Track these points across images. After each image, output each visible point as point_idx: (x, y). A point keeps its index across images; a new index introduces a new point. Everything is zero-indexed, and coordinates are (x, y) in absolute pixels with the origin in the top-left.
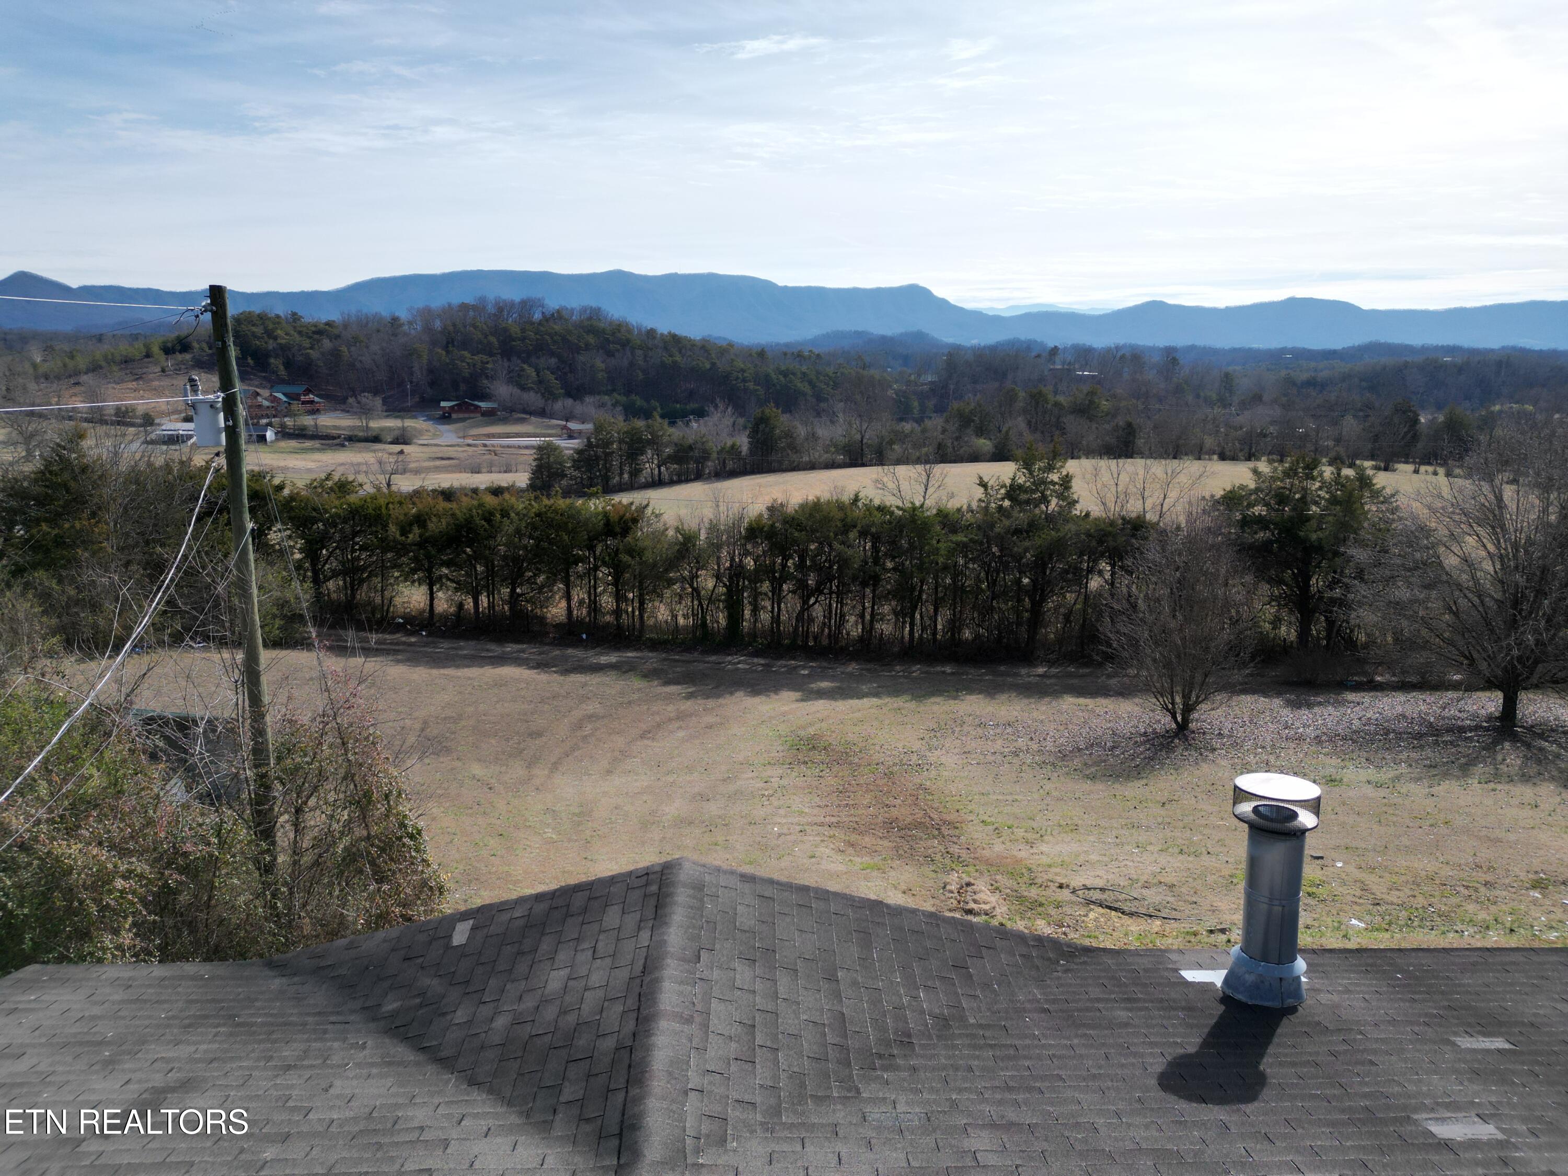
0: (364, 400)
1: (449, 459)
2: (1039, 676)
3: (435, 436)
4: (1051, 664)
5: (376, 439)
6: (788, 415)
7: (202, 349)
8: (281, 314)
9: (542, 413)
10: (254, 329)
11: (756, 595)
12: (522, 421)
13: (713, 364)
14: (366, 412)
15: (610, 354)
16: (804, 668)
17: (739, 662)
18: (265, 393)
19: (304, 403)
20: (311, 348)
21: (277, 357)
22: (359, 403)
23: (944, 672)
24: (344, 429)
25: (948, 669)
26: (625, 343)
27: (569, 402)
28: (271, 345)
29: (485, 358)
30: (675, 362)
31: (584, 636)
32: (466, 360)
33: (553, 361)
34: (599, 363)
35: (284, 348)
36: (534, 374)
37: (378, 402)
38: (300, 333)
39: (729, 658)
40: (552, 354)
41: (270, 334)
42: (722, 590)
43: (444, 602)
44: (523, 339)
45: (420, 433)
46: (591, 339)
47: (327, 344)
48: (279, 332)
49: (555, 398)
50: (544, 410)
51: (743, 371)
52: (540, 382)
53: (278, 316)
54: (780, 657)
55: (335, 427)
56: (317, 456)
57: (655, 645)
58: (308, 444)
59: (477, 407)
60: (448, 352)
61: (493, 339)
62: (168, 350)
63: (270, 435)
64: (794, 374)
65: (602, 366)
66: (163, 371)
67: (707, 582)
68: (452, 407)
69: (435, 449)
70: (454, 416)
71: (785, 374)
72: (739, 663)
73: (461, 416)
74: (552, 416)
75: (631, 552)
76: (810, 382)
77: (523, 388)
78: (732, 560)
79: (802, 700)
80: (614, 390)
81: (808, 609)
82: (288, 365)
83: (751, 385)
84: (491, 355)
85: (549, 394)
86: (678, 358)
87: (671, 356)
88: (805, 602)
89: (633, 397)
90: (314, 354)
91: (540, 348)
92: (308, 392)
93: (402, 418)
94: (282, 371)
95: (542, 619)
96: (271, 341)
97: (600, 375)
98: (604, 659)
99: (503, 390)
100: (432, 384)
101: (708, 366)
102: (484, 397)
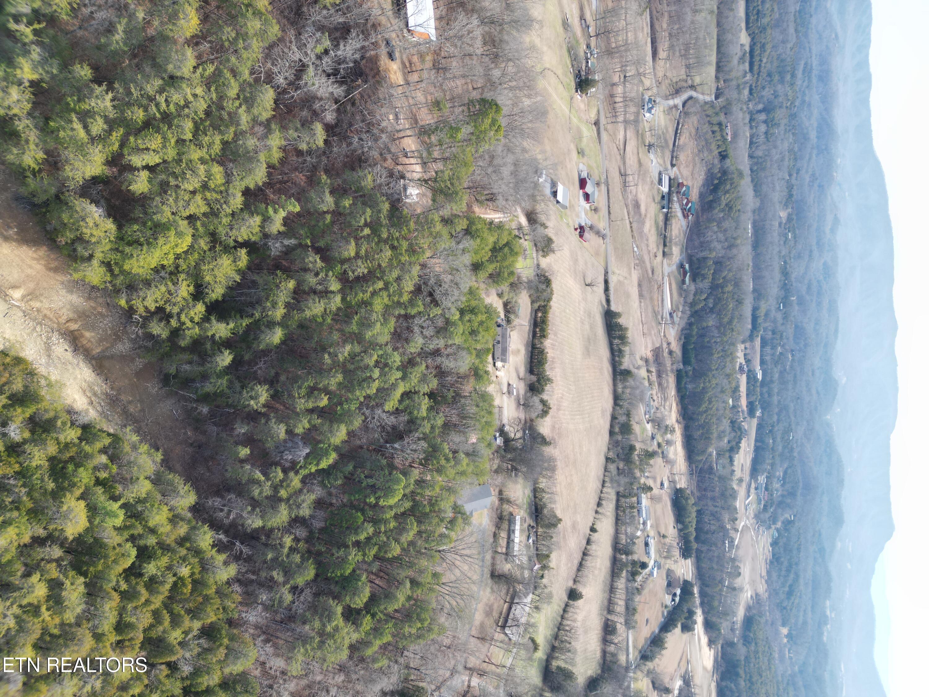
1: (653, 273)
3: (669, 265)
5: (665, 245)
9: (685, 302)
11: (537, 351)
12: (680, 295)
15: (717, 328)
16: (529, 354)
17: (530, 348)
20: (720, 209)
29: (710, 279)
31: (533, 333)
32: (708, 272)
33: (711, 305)
34: (712, 323)
35: (719, 199)
36: (703, 298)
40: (715, 305)
44: (723, 293)
45: (671, 259)
46: (726, 320)
47: (721, 215)
50: (687, 303)
51: (709, 382)
52: (699, 301)
56: (653, 231)
58: (661, 224)
59: (686, 278)
61: (721, 281)
63: (665, 210)
65: (710, 325)
68: (685, 268)
69: (660, 267)
70: (681, 269)
73: (681, 272)
76: (706, 412)
77: (695, 295)
82: (711, 201)
83: (702, 385)
85: (693, 305)
86: (716, 356)
88: (536, 356)
90: (716, 211)
91: (718, 300)
94: (707, 200)
96: (723, 193)
97: (706, 324)
98: (531, 335)
99: (693, 288)
100: (697, 260)
102: (694, 279)
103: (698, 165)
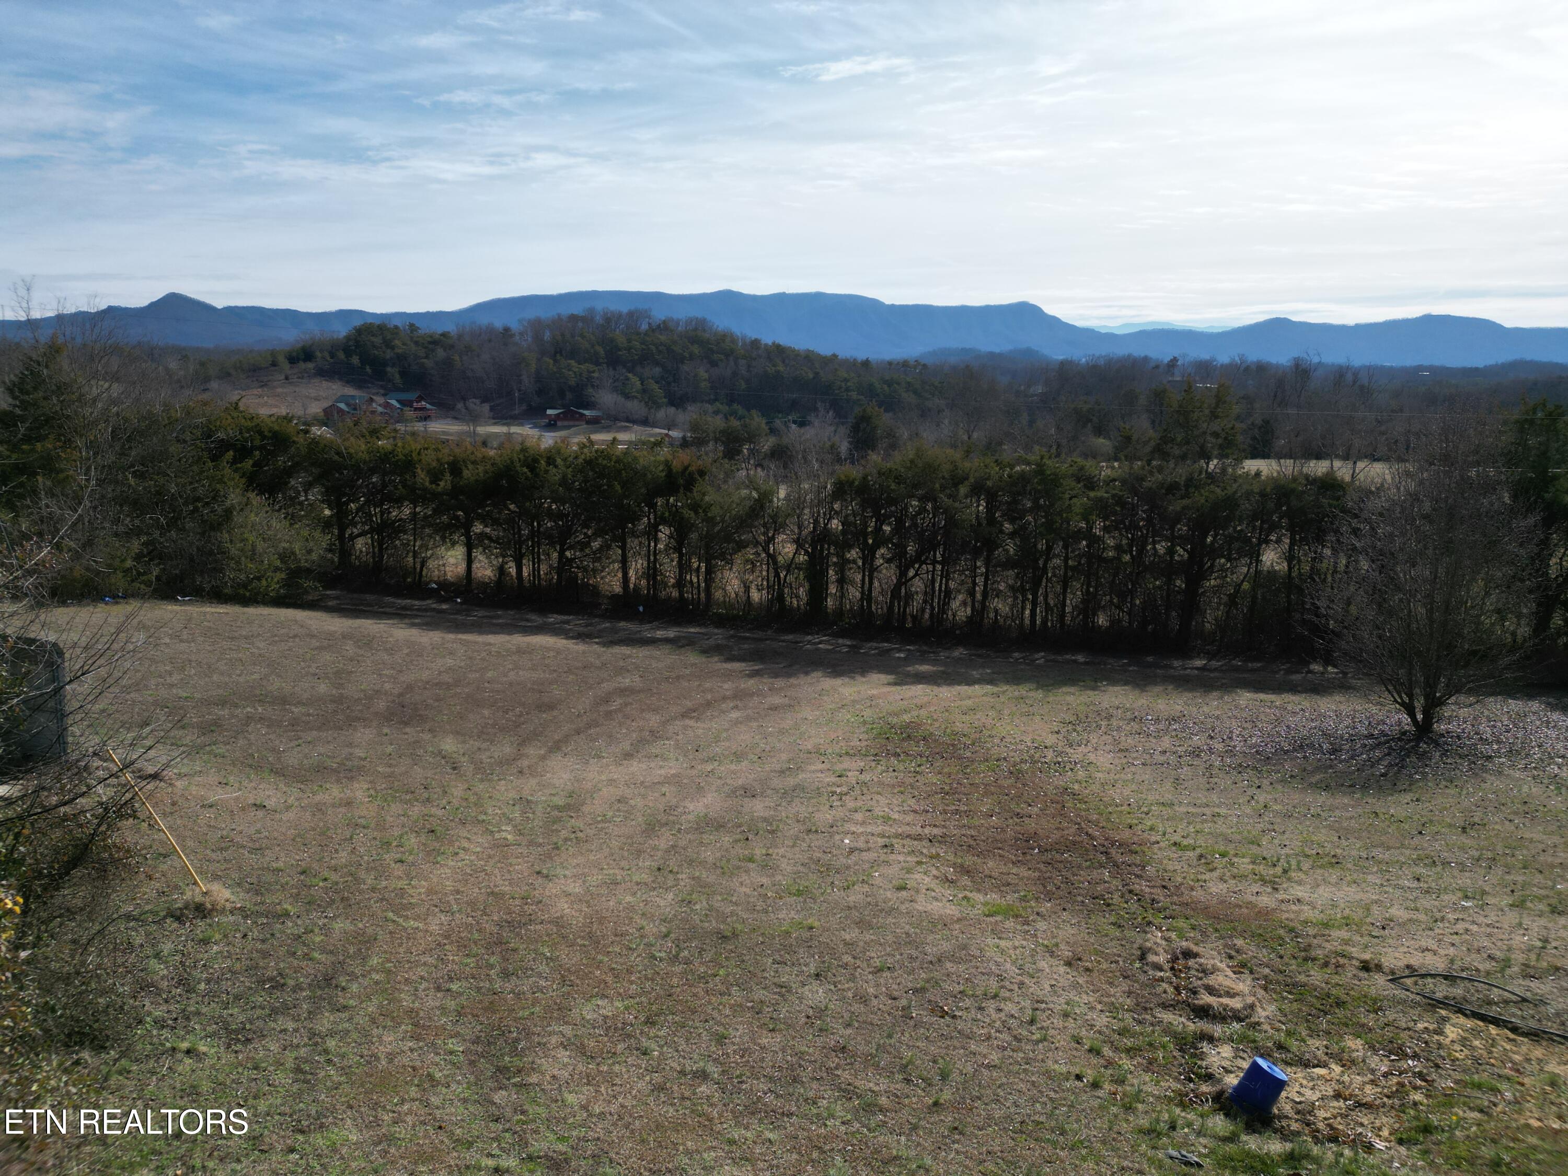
0: (471, 406)
2: (1197, 669)
4: (1211, 656)
6: (890, 414)
7: (324, 358)
8: (400, 325)
9: (644, 421)
10: (373, 339)
11: (842, 565)
12: (624, 429)
13: (817, 374)
14: (474, 419)
15: (714, 364)
16: (899, 651)
17: (823, 643)
18: (380, 400)
19: (416, 409)
20: (426, 357)
21: (393, 365)
22: (467, 408)
23: (1075, 661)
24: (451, 434)
25: (1080, 658)
26: (729, 353)
27: (672, 410)
28: (389, 354)
29: (591, 367)
30: (779, 371)
31: (641, 609)
32: (573, 370)
33: (657, 370)
34: (703, 373)
35: (400, 358)
36: (638, 383)
37: (486, 407)
38: (416, 343)
39: (809, 638)
40: (657, 364)
41: (388, 344)
42: (802, 558)
43: (484, 569)
44: (629, 349)
46: (696, 349)
47: (441, 353)
48: (397, 342)
49: (659, 407)
50: (647, 418)
51: (846, 380)
52: (644, 391)
53: (396, 327)
54: (870, 639)
55: (444, 433)
57: (721, 621)
59: (584, 415)
60: (555, 361)
61: (600, 350)
62: (293, 359)
64: (898, 384)
65: (706, 376)
66: (287, 378)
67: (786, 549)
68: (558, 415)
70: (559, 423)
71: (889, 383)
72: (820, 643)
73: (566, 423)
74: (654, 425)
75: (695, 507)
76: (915, 393)
77: (627, 396)
78: (816, 522)
79: (896, 684)
80: (716, 400)
81: (905, 583)
82: (403, 374)
83: (854, 395)
84: (597, 364)
85: (651, 402)
86: (781, 368)
87: (774, 366)
88: (903, 573)
89: (735, 406)
90: (429, 363)
91: (645, 358)
92: (420, 399)
93: (508, 425)
94: (397, 379)
95: (595, 591)
96: (389, 351)
97: (703, 384)
98: (660, 634)
99: (607, 399)
100: (540, 392)
101: (811, 376)
102: (589, 405)
103: (297, 389)
